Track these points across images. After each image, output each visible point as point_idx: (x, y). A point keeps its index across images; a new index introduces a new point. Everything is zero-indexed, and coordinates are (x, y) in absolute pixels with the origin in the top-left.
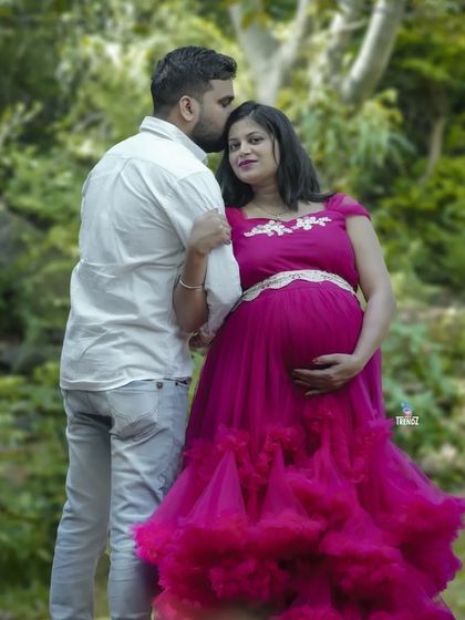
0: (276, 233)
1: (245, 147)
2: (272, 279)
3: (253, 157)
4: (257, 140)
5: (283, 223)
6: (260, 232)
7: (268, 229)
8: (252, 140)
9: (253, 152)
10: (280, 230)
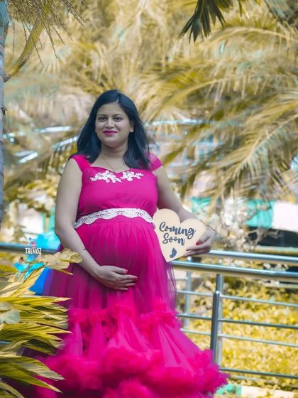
0: (111, 180)
1: (111, 123)
2: (104, 212)
3: (115, 130)
4: (118, 119)
5: (115, 174)
6: (100, 178)
7: (105, 176)
8: (116, 118)
9: (116, 126)
10: (114, 179)
